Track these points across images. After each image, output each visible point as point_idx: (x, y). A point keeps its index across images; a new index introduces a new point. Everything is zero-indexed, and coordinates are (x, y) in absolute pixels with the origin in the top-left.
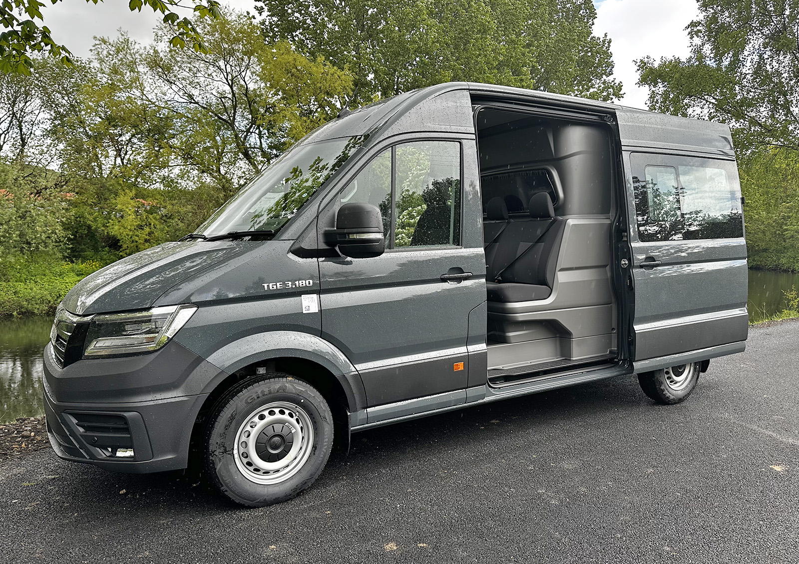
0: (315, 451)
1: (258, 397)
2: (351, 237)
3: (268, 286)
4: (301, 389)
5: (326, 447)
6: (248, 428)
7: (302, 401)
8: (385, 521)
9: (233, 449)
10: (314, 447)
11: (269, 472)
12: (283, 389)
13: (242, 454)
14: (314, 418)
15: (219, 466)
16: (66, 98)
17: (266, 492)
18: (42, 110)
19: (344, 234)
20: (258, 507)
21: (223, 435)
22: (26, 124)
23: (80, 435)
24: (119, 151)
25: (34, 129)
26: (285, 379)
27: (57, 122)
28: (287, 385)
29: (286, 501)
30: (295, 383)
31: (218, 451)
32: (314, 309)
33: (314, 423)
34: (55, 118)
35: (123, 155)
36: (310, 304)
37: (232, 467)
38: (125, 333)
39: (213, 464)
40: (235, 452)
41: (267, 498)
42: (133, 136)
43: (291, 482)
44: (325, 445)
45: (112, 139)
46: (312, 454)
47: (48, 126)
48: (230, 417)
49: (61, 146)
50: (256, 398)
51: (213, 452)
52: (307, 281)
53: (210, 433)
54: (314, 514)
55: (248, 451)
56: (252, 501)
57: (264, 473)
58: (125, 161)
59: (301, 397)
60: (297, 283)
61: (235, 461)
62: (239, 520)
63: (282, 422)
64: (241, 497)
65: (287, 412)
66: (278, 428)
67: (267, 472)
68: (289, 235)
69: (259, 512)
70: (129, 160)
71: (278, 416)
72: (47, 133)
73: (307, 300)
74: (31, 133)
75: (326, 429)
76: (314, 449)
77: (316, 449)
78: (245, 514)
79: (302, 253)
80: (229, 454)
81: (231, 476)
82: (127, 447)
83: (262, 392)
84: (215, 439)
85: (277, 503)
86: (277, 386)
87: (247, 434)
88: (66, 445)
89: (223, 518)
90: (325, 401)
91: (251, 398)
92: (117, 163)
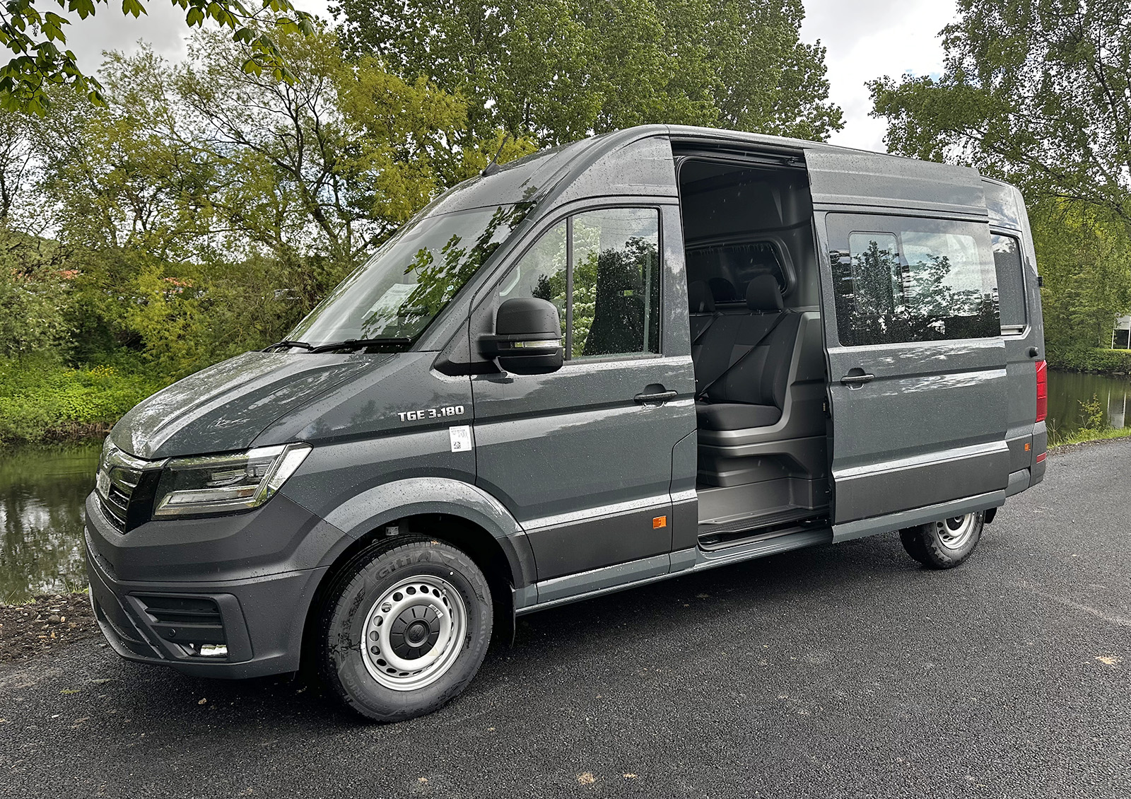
0: (468, 643)
1: (393, 570)
2: (518, 345)
3: (406, 416)
4: (449, 556)
5: (483, 637)
6: (380, 613)
7: (452, 573)
8: (573, 741)
9: (360, 642)
10: (468, 638)
11: (407, 674)
12: (426, 557)
13: (372, 649)
14: (467, 597)
15: (342, 666)
16: (66, 138)
17: (404, 701)
18: (31, 155)
19: (508, 343)
20: (394, 723)
21: (346, 623)
22: (10, 174)
23: (152, 626)
24: (139, 212)
25: (21, 182)
26: (428, 544)
27: (53, 172)
28: (432, 552)
29: (430, 713)
30: (442, 549)
31: (340, 645)
32: (466, 446)
33: (468, 604)
34: (51, 167)
35: (145, 218)
36: (460, 439)
37: (359, 668)
38: (210, 484)
39: (334, 663)
40: (363, 646)
41: (407, 710)
42: (159, 189)
43: (438, 686)
44: (482, 635)
45: (129, 196)
46: (465, 647)
47: (40, 177)
48: (356, 598)
49: (60, 205)
50: (390, 570)
51: (334, 648)
52: (457, 408)
53: (330, 621)
54: (472, 732)
55: (380, 644)
56: (386, 714)
57: (401, 675)
58: (148, 226)
59: (450, 569)
60: (443, 410)
61: (363, 660)
62: (371, 741)
63: (425, 603)
64: (372, 710)
65: (431, 589)
66: (420, 611)
67: (405, 674)
68: (432, 345)
69: (396, 730)
70: (153, 223)
71: (419, 595)
72: (39, 188)
73: (457, 434)
74: (17, 187)
75: (484, 612)
76: (467, 639)
77: (470, 640)
78: (376, 732)
79: (449, 369)
80: (354, 649)
81: (357, 680)
82: (214, 643)
83: (399, 562)
84: (336, 629)
85: (420, 717)
86: (418, 554)
87: (377, 621)
88: (131, 639)
89: (347, 738)
90: (481, 573)
91: (383, 571)
92: (137, 228)
